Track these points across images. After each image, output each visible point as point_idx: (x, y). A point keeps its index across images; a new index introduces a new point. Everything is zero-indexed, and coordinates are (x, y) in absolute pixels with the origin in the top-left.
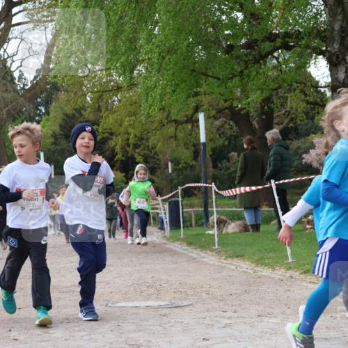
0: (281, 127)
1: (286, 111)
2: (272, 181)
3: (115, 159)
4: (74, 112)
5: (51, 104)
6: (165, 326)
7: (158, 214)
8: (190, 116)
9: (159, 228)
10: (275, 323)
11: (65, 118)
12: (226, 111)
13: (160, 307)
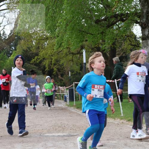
0: (120, 56)
1: (122, 49)
2: (115, 80)
3: (45, 70)
4: (28, 49)
5: (17, 46)
6: (66, 144)
7: (64, 94)
8: (79, 51)
9: (65, 101)
10: (115, 143)
11: (23, 52)
12: (95, 49)
13: (64, 136)
